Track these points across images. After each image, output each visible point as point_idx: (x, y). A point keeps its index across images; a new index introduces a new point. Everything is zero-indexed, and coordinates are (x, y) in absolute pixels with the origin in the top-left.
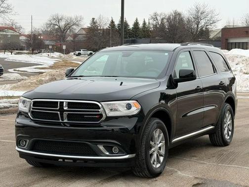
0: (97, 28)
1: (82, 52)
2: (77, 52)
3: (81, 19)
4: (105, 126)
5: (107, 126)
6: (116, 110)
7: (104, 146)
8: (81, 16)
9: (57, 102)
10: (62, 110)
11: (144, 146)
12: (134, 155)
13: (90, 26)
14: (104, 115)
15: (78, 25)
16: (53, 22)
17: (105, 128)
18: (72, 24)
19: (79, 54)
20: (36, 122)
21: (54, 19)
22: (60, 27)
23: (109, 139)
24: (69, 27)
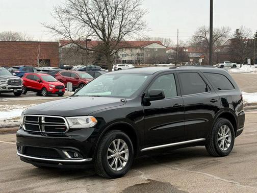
0: (242, 40)
1: (225, 64)
2: (220, 64)
3: (229, 29)
4: (70, 136)
5: (71, 136)
6: (77, 123)
7: (67, 152)
8: (228, 27)
9: (38, 117)
10: (41, 123)
11: (101, 152)
12: (91, 159)
13: (233, 37)
14: (68, 127)
15: (225, 37)
16: (200, 34)
17: (70, 137)
18: (219, 36)
19: (222, 66)
20: (29, 133)
21: (201, 31)
22: (206, 39)
23: (70, 146)
24: (216, 39)
